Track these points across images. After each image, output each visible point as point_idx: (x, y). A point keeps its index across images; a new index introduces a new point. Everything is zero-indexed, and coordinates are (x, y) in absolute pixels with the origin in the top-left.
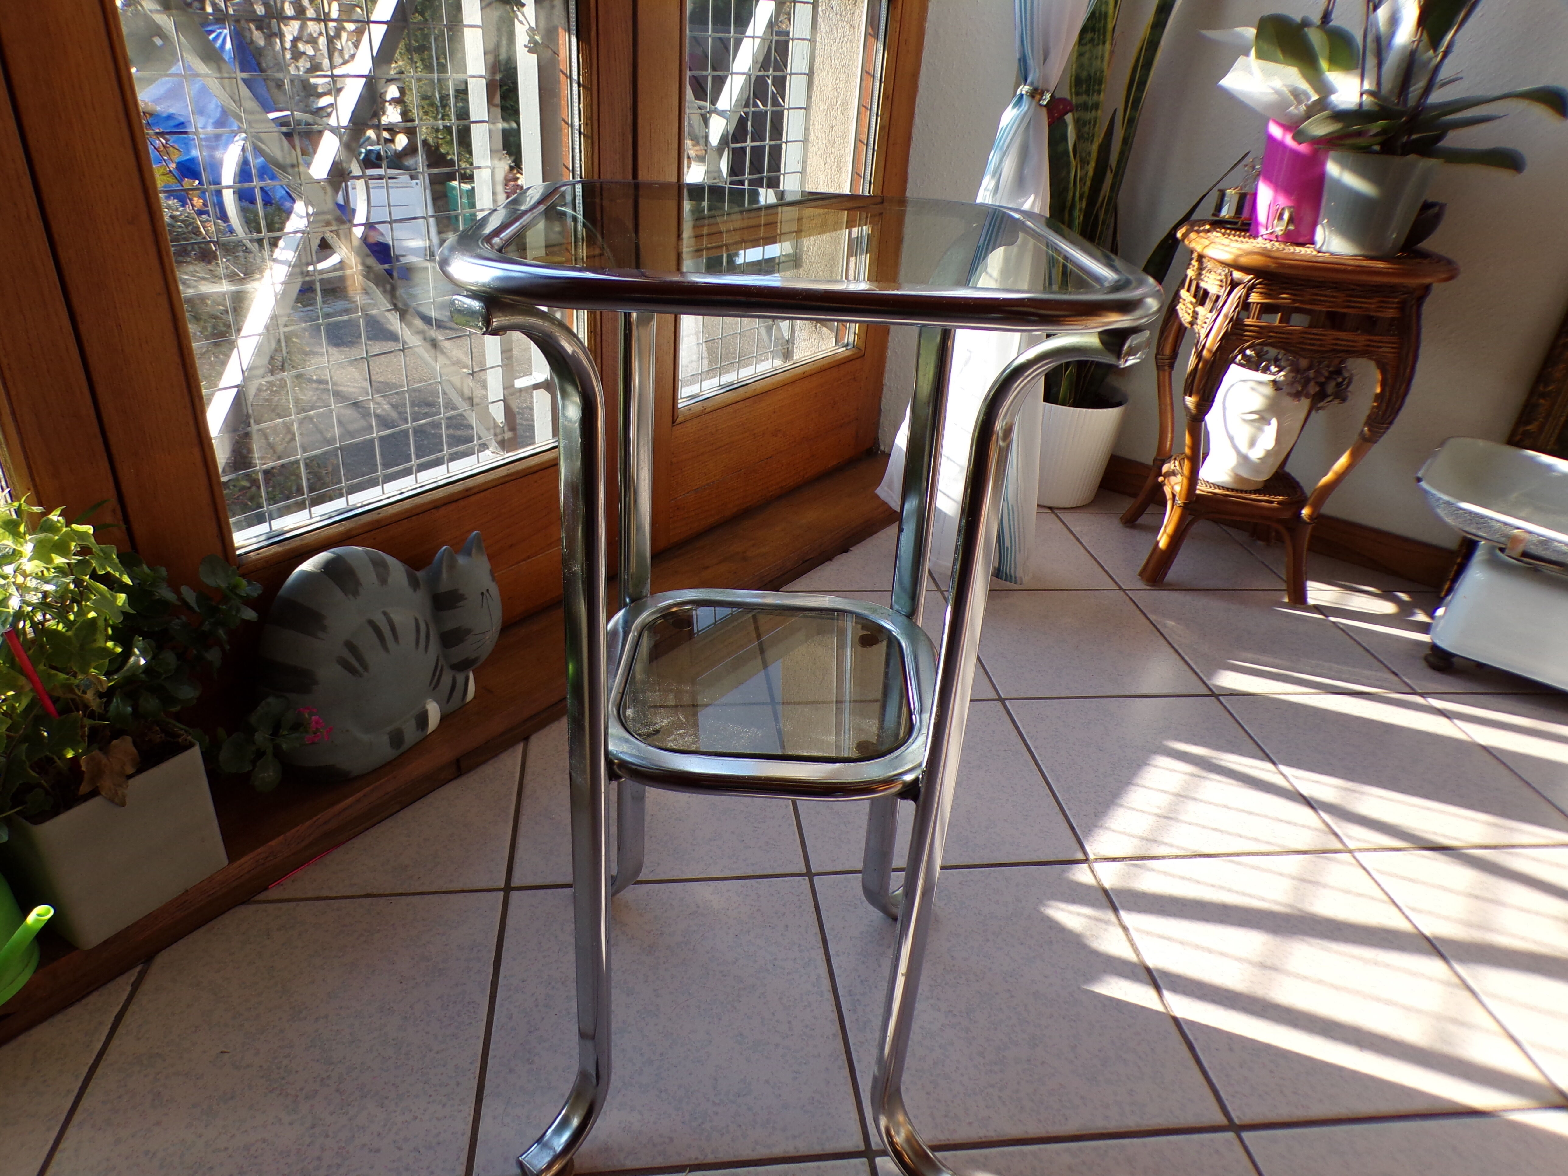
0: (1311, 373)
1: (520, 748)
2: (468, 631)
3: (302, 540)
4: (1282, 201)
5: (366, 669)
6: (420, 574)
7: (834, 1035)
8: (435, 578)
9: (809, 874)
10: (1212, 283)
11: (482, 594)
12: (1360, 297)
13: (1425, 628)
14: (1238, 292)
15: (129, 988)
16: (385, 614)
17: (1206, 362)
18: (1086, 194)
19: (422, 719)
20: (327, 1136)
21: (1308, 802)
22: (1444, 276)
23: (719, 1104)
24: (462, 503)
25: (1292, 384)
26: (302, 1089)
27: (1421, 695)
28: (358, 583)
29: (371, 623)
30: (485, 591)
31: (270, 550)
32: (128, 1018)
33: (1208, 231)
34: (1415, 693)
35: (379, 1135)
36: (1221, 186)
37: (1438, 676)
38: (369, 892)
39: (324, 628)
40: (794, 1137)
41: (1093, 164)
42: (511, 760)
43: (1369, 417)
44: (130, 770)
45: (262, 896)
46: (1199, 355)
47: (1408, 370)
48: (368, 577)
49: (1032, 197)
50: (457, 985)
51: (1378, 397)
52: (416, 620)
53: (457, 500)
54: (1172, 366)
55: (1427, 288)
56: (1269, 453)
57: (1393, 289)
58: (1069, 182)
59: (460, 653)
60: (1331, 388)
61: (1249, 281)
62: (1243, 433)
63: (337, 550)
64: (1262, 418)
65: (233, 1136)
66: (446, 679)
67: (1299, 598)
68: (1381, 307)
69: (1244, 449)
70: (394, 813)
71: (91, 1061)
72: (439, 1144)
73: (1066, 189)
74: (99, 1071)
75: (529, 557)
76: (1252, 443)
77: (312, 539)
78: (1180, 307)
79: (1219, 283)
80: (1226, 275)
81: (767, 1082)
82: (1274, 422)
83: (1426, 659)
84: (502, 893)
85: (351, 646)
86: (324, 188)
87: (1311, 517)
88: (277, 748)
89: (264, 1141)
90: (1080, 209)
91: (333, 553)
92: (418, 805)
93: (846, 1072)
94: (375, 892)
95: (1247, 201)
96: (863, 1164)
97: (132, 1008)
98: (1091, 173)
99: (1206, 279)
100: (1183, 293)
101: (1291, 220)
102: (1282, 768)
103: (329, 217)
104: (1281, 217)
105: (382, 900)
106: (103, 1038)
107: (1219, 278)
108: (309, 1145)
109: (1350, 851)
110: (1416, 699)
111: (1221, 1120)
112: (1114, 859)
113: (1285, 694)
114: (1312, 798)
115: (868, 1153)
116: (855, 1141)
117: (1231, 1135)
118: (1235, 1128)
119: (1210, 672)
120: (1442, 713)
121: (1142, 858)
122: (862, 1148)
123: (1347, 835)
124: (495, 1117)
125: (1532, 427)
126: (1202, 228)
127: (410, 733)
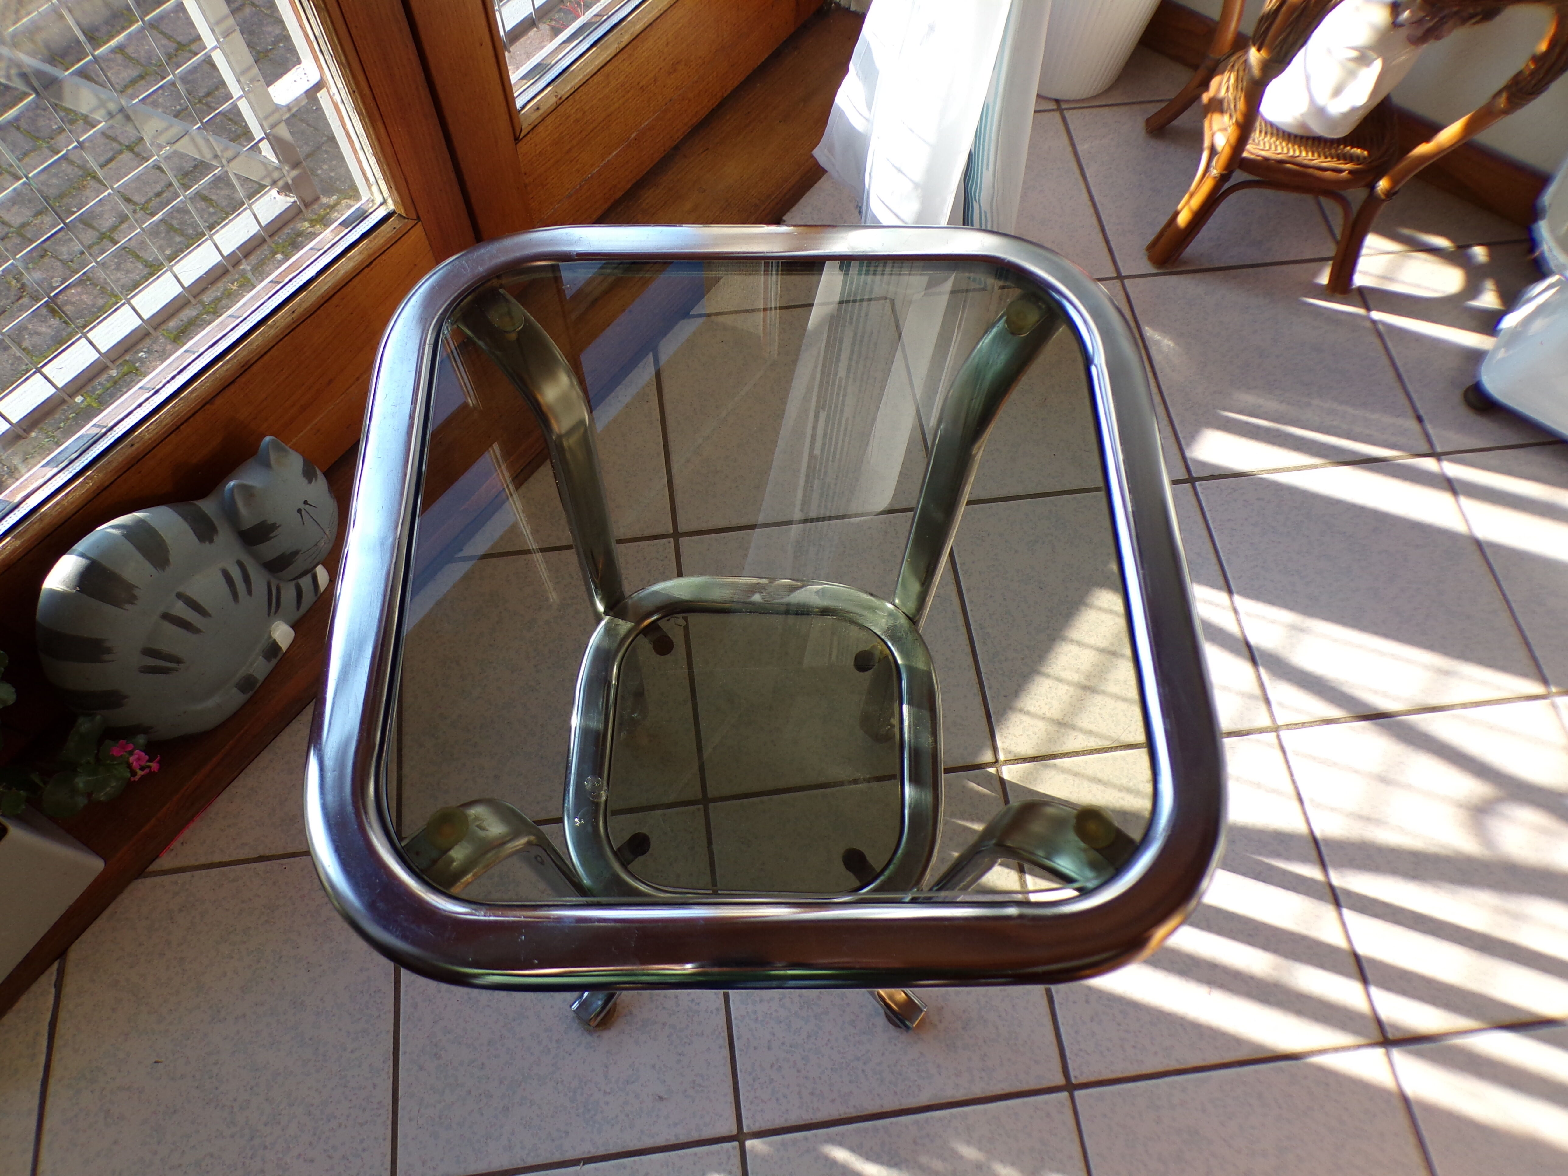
2: (296, 553)
5: (178, 661)
7: (717, 1009)
8: (231, 514)
9: (705, 801)
11: (299, 511)
15: (53, 990)
16: (180, 596)
19: (274, 647)
20: (265, 1148)
21: (1252, 654)
23: (609, 1093)
25: (1416, 24)
26: (235, 1100)
27: (1438, 456)
28: (130, 587)
29: (166, 617)
30: (302, 506)
32: (61, 1027)
34: (1433, 454)
35: (310, 1144)
38: (262, 853)
39: (109, 651)
43: (1514, 80)
45: (157, 865)
51: (1538, 58)
52: (224, 571)
56: (1355, 108)
64: (1363, 58)
65: (183, 1152)
66: (288, 594)
67: (1341, 284)
69: (1322, 99)
71: (40, 1075)
72: (364, 1150)
81: (653, 1067)
82: (1377, 65)
85: (148, 651)
87: (1389, 193)
89: (212, 1155)
91: (84, 556)
93: (726, 1052)
94: (267, 854)
96: (734, 1148)
97: (62, 1015)
102: (1239, 599)
105: (275, 865)
106: (44, 1050)
108: (251, 1158)
109: (1276, 729)
110: (1429, 464)
111: (1060, 1080)
112: (1025, 760)
113: (1276, 471)
114: (1258, 649)
115: (739, 1137)
116: (728, 1127)
117: (1064, 1095)
118: (1070, 1087)
119: (1193, 436)
120: (1452, 486)
121: (1055, 756)
122: (735, 1131)
123: (1280, 704)
124: (410, 1120)
127: (262, 669)
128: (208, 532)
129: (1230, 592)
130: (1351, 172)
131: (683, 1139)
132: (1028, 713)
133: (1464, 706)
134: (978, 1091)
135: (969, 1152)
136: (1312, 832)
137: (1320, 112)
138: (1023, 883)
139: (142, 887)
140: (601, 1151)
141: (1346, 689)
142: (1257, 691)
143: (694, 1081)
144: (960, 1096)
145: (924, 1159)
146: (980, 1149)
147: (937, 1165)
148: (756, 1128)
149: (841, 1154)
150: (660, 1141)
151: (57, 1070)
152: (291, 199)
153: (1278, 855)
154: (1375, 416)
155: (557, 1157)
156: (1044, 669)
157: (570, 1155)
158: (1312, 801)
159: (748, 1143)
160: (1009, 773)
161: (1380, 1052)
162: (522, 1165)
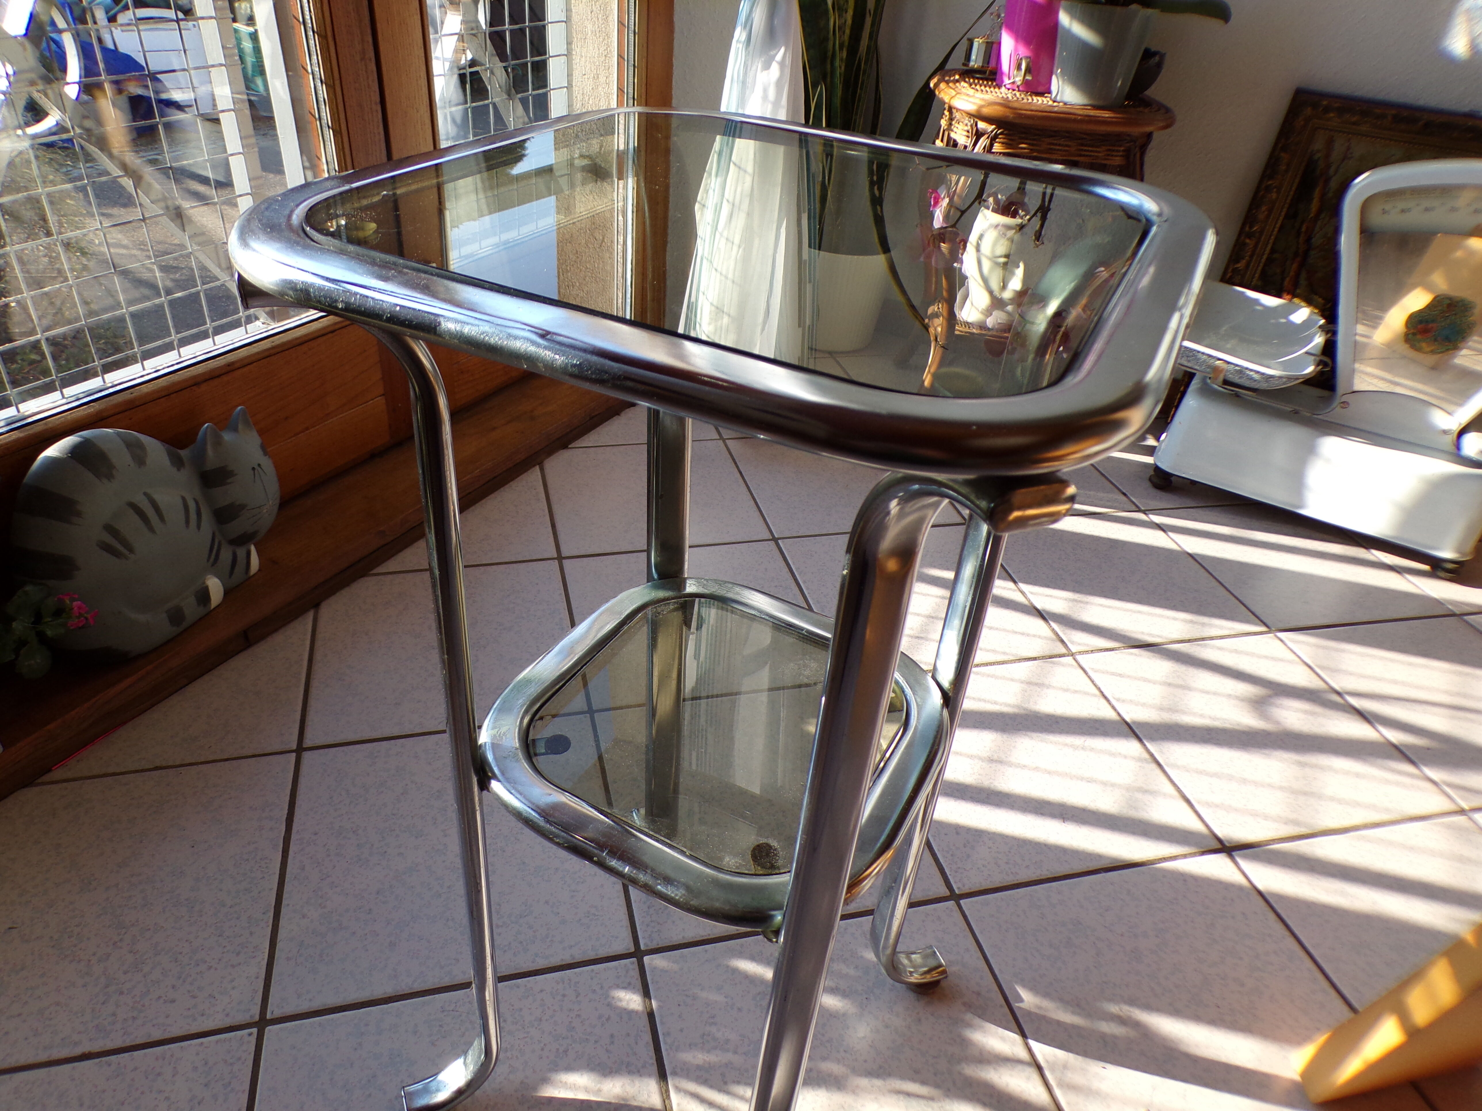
1: (311, 614)
2: (242, 507)
3: (46, 424)
4: (1023, 51)
5: (131, 550)
6: (184, 453)
8: (200, 458)
10: (960, 134)
11: (254, 469)
12: (1089, 146)
13: (1151, 451)
14: (983, 142)
16: (145, 494)
18: (846, 44)
19: (204, 596)
20: (122, 993)
21: (1042, 615)
22: (1163, 124)
23: (502, 926)
24: (225, 378)
26: (94, 954)
27: (1144, 512)
28: (111, 467)
29: (131, 505)
30: (256, 467)
31: (10, 436)
33: (957, 81)
34: (1139, 510)
35: (173, 987)
36: (968, 36)
37: (1159, 494)
38: (158, 764)
39: (79, 514)
40: (571, 947)
41: (850, 12)
42: (302, 628)
45: (46, 778)
48: (121, 458)
49: (783, 50)
50: (249, 844)
52: (184, 499)
53: (219, 376)
55: (1149, 135)
57: (1118, 138)
58: (828, 33)
59: (236, 527)
61: (992, 132)
62: (995, 275)
63: (85, 433)
64: (1011, 261)
65: (26, 1003)
66: (226, 555)
68: (1108, 155)
69: (996, 293)
70: (181, 688)
72: (233, 988)
73: (826, 39)
75: (307, 429)
76: (1004, 285)
77: (57, 422)
79: (966, 133)
80: (971, 126)
81: (547, 902)
82: (1021, 265)
83: (1150, 480)
84: (294, 754)
85: (110, 529)
86: (22, 44)
88: (42, 637)
89: (58, 1004)
90: (841, 60)
91: (80, 436)
92: (206, 677)
94: (164, 764)
95: (993, 49)
96: (632, 963)
98: (849, 21)
99: (955, 129)
101: (1028, 70)
102: (1022, 586)
103: (33, 76)
104: (1019, 68)
105: (171, 772)
107: (966, 128)
108: (103, 1003)
109: (1072, 655)
110: (1141, 516)
114: (1044, 611)
115: (638, 954)
116: (626, 945)
117: (951, 903)
118: (955, 897)
120: (1161, 527)
122: (632, 949)
123: (1071, 640)
124: (288, 959)
125: (1241, 265)
126: (952, 78)
127: (191, 610)
128: (178, 463)
129: (1015, 582)
131: (578, 958)
133: (1211, 639)
136: (1122, 718)
139: (27, 794)
141: (1122, 633)
142: (1051, 635)
143: (589, 912)
148: (653, 945)
150: (555, 961)
154: (1092, 493)
155: (446, 982)
157: (460, 979)
158: (1115, 698)
159: (647, 959)
161: (1223, 856)
162: (408, 991)
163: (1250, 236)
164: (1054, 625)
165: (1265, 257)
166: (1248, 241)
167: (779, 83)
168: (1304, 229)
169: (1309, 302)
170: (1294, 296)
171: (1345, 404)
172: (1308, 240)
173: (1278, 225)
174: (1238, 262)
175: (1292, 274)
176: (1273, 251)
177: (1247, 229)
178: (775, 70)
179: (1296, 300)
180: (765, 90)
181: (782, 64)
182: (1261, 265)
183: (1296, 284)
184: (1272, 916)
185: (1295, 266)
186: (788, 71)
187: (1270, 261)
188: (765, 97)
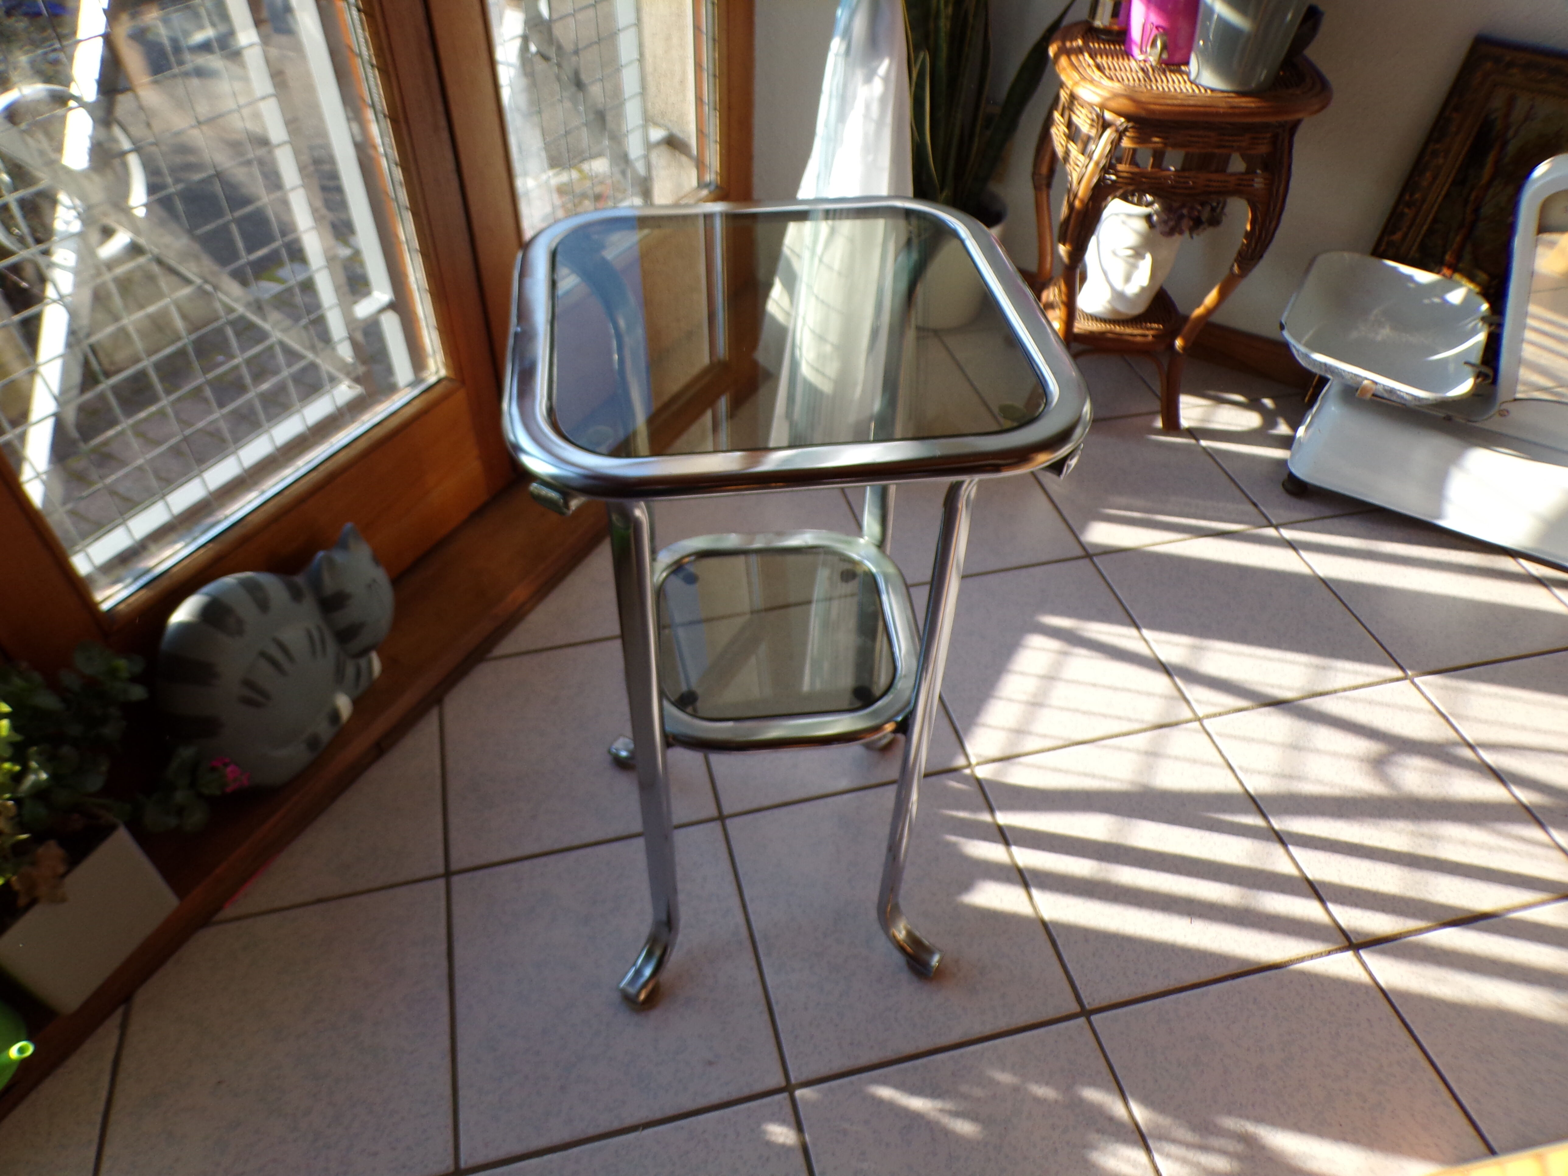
0: (1185, 211)
1: (435, 712)
4: (1156, 23)
5: (267, 696)
6: (300, 579)
8: (316, 585)
9: (721, 818)
10: (1083, 121)
11: (368, 585)
12: (1232, 136)
13: (1287, 442)
14: (1108, 134)
15: (118, 1030)
16: (273, 639)
17: (1079, 212)
19: (335, 716)
20: (329, 1148)
21: (1165, 669)
22: (1316, 107)
23: (661, 1064)
25: (1165, 222)
26: (298, 1108)
27: (1276, 527)
28: (240, 622)
29: (263, 654)
30: (371, 581)
31: (139, 597)
32: (125, 1062)
33: (1079, 51)
34: (1270, 525)
35: (374, 1139)
37: (1293, 501)
38: (321, 896)
39: (218, 676)
42: (429, 726)
43: (1240, 254)
44: (61, 869)
45: (219, 917)
46: (1071, 206)
47: (1279, 205)
48: (246, 610)
49: (886, 61)
50: (416, 983)
51: (1248, 235)
52: (308, 631)
54: (1049, 185)
55: (1297, 124)
56: (1143, 289)
59: (359, 642)
60: (1205, 215)
61: (1121, 124)
62: (1117, 269)
63: (209, 588)
64: (1138, 253)
66: (350, 671)
67: (1172, 425)
68: (1253, 144)
69: (1119, 286)
70: (326, 808)
71: (102, 1107)
72: (427, 1139)
74: (113, 1118)
76: (1128, 279)
78: (1054, 131)
79: (1089, 122)
80: (1098, 116)
81: (700, 1036)
82: (1148, 257)
83: (1283, 485)
84: (443, 880)
85: (248, 683)
87: (1184, 348)
88: (200, 796)
89: (275, 1160)
91: (206, 593)
92: (347, 793)
93: (766, 1016)
94: (325, 895)
95: (1121, 8)
96: (785, 1098)
97: (126, 1050)
99: (1077, 115)
100: (1057, 115)
101: (1164, 46)
102: (1146, 632)
104: (1154, 44)
105: (333, 905)
106: (107, 1085)
107: (1090, 116)
109: (1199, 720)
110: (1271, 532)
111: (1075, 1008)
112: (994, 761)
113: (1154, 545)
114: (1171, 665)
115: (788, 1088)
116: (777, 1080)
117: (1082, 1020)
118: (1086, 1013)
119: (1084, 526)
120: (1292, 545)
121: (1018, 756)
122: (783, 1083)
123: (1197, 701)
124: (471, 1108)
125: (1397, 237)
126: (1074, 44)
127: (325, 731)
128: (296, 594)
129: (1138, 628)
130: (1153, 336)
131: (735, 1095)
132: (989, 726)
133: (1345, 690)
134: (1003, 1024)
135: (1005, 1078)
136: (1246, 791)
137: (1119, 296)
138: (1011, 855)
139: (206, 936)
140: (658, 1115)
141: (1247, 686)
142: (1176, 693)
143: (739, 1045)
144: (988, 1030)
145: (964, 1088)
146: (1015, 1074)
147: (978, 1092)
148: (803, 1078)
149: (885, 1092)
150: (711, 1100)
151: (120, 1101)
152: (358, 390)
153: (1225, 811)
155: (616, 1125)
156: (997, 694)
157: (628, 1122)
158: (1241, 768)
159: (798, 1093)
160: (982, 772)
161: (1350, 954)
162: (582, 1136)
163: (1409, 205)
164: (1178, 681)
165: (1425, 228)
166: (1406, 210)
167: (883, 100)
168: (1472, 197)
169: (1472, 278)
170: (1455, 269)
171: (1503, 413)
172: (1476, 210)
173: (1443, 193)
174: (1394, 233)
175: (1455, 246)
176: (1435, 220)
177: (1407, 197)
178: (877, 86)
179: (1457, 277)
180: (868, 107)
181: (886, 79)
182: (1420, 237)
183: (1459, 257)
184: (1397, 1022)
185: (1458, 239)
186: (892, 86)
187: (1430, 232)
188: (867, 116)
